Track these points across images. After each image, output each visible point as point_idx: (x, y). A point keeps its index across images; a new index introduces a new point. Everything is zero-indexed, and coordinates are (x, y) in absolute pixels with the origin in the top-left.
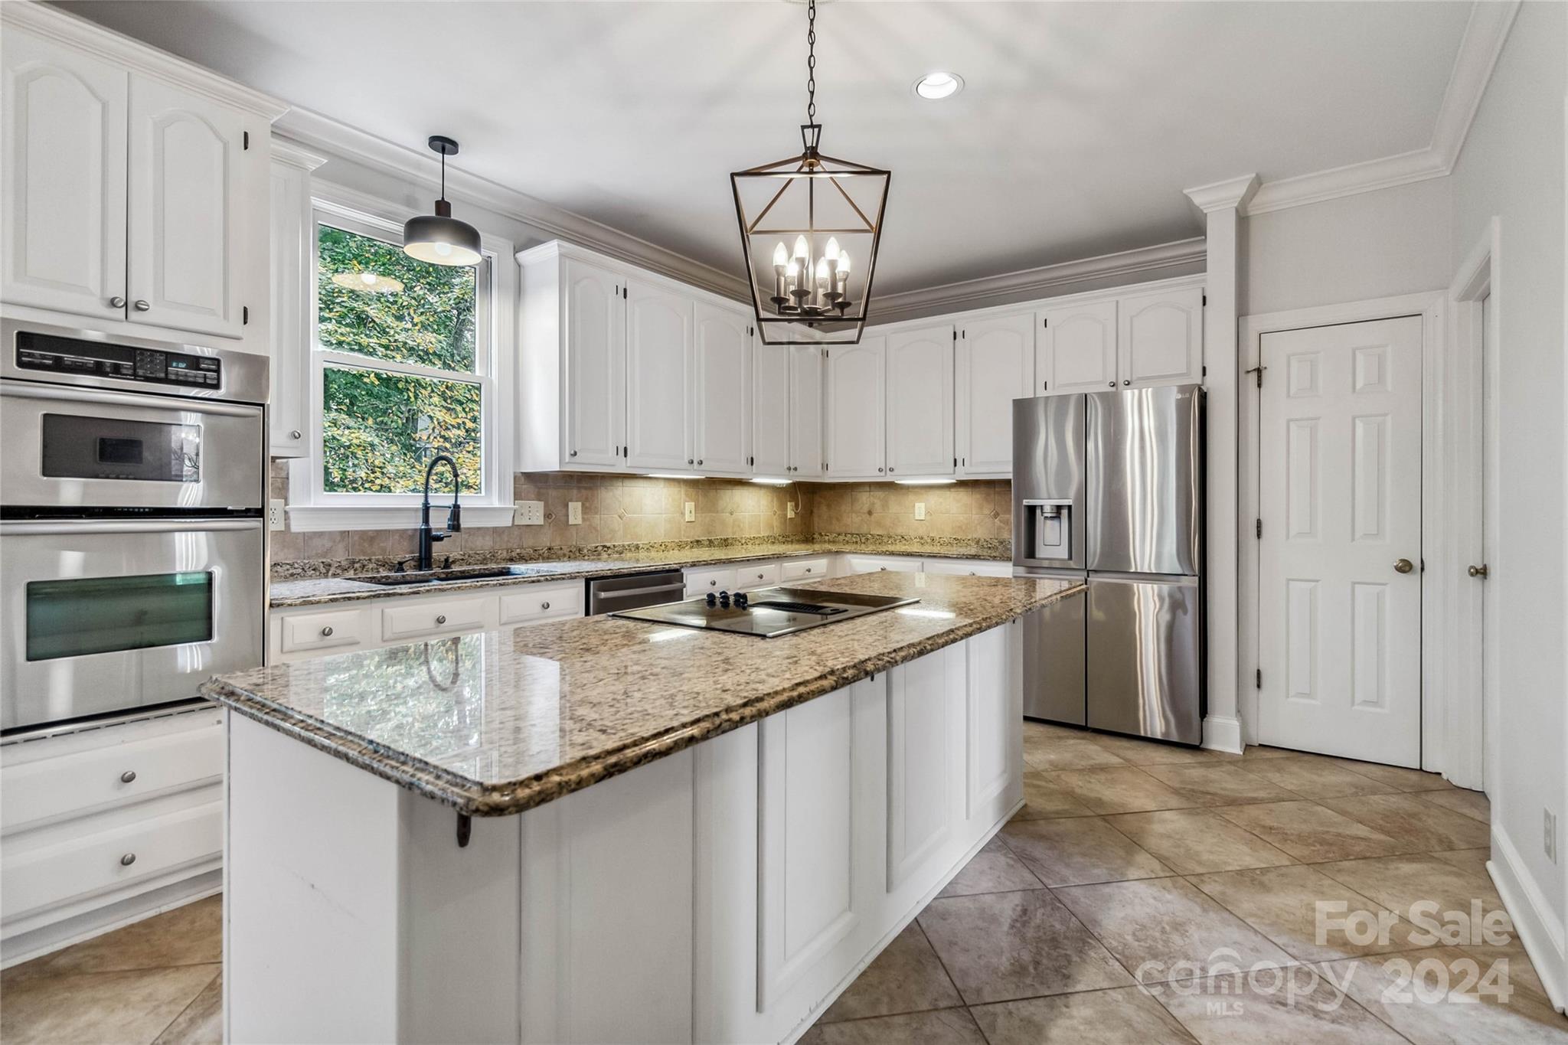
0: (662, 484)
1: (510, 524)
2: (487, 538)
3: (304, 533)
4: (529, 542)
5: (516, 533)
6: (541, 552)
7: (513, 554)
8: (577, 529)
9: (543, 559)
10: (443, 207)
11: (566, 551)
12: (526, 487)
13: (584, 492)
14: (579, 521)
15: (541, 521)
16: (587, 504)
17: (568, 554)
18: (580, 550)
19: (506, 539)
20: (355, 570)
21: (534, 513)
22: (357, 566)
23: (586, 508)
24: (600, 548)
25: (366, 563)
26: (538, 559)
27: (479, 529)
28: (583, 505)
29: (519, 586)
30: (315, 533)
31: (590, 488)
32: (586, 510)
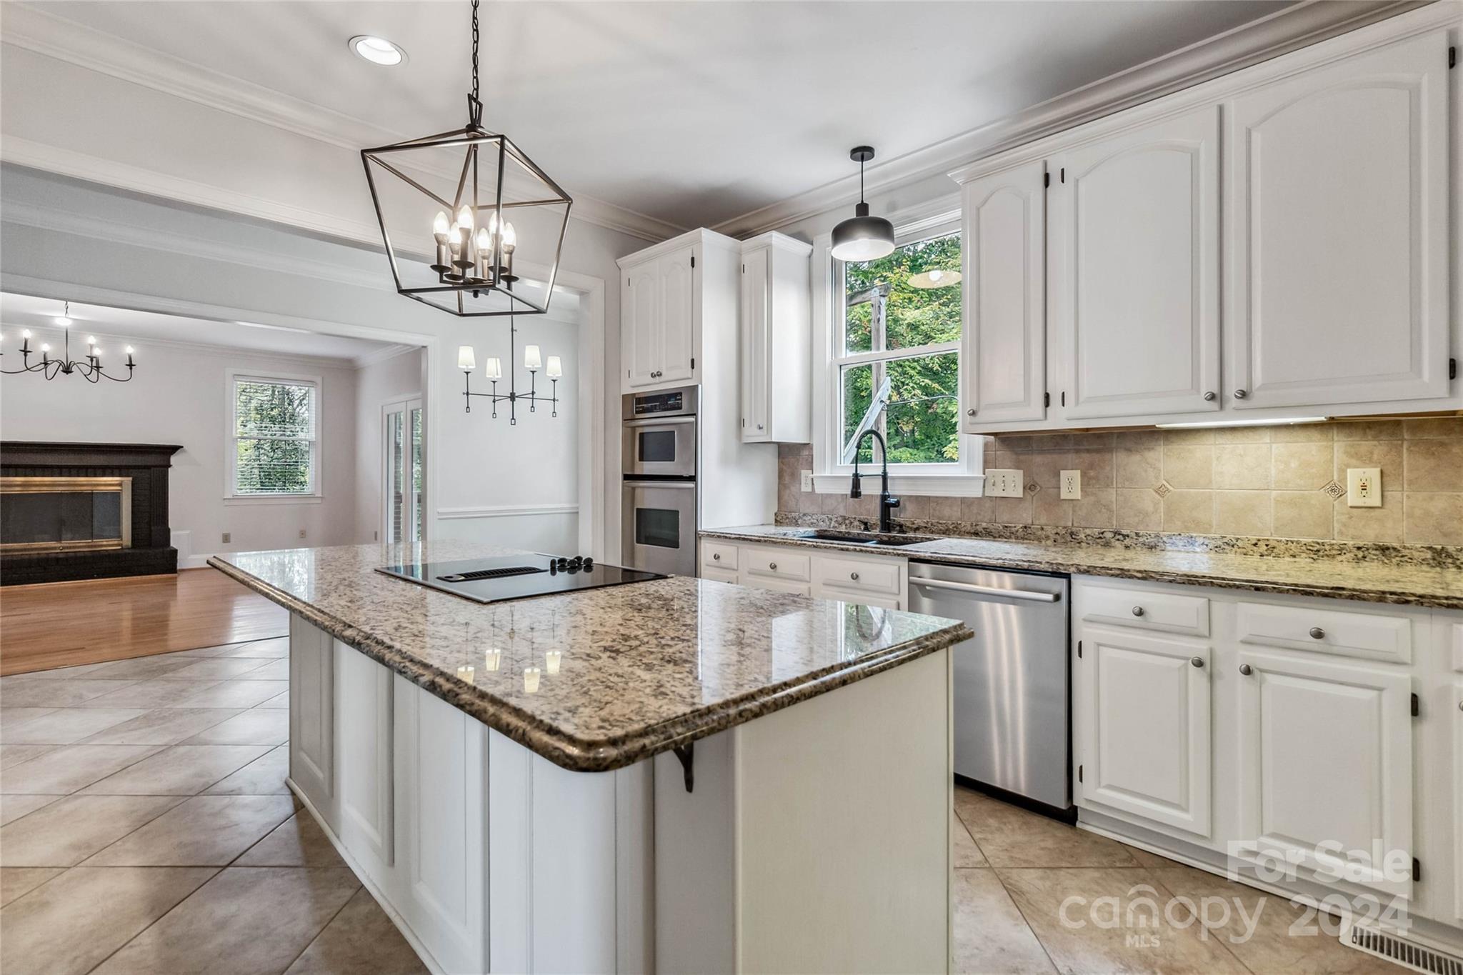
0: (1267, 437)
1: (980, 495)
2: (955, 509)
3: (822, 494)
4: (1004, 517)
5: (987, 505)
6: (1013, 529)
7: (978, 527)
8: (1074, 506)
9: (1017, 538)
10: (862, 208)
11: (1050, 531)
12: (1003, 454)
13: (1086, 456)
14: (1077, 494)
15: (1019, 493)
16: (1092, 473)
17: (1053, 537)
18: (1072, 534)
19: (975, 511)
20: (846, 525)
21: (1010, 482)
22: (847, 522)
23: (1090, 478)
24: (1109, 535)
25: (852, 520)
26: (1010, 537)
27: (947, 498)
28: (1083, 475)
29: (829, 550)
30: (827, 495)
31: (1098, 451)
32: (1086, 482)
